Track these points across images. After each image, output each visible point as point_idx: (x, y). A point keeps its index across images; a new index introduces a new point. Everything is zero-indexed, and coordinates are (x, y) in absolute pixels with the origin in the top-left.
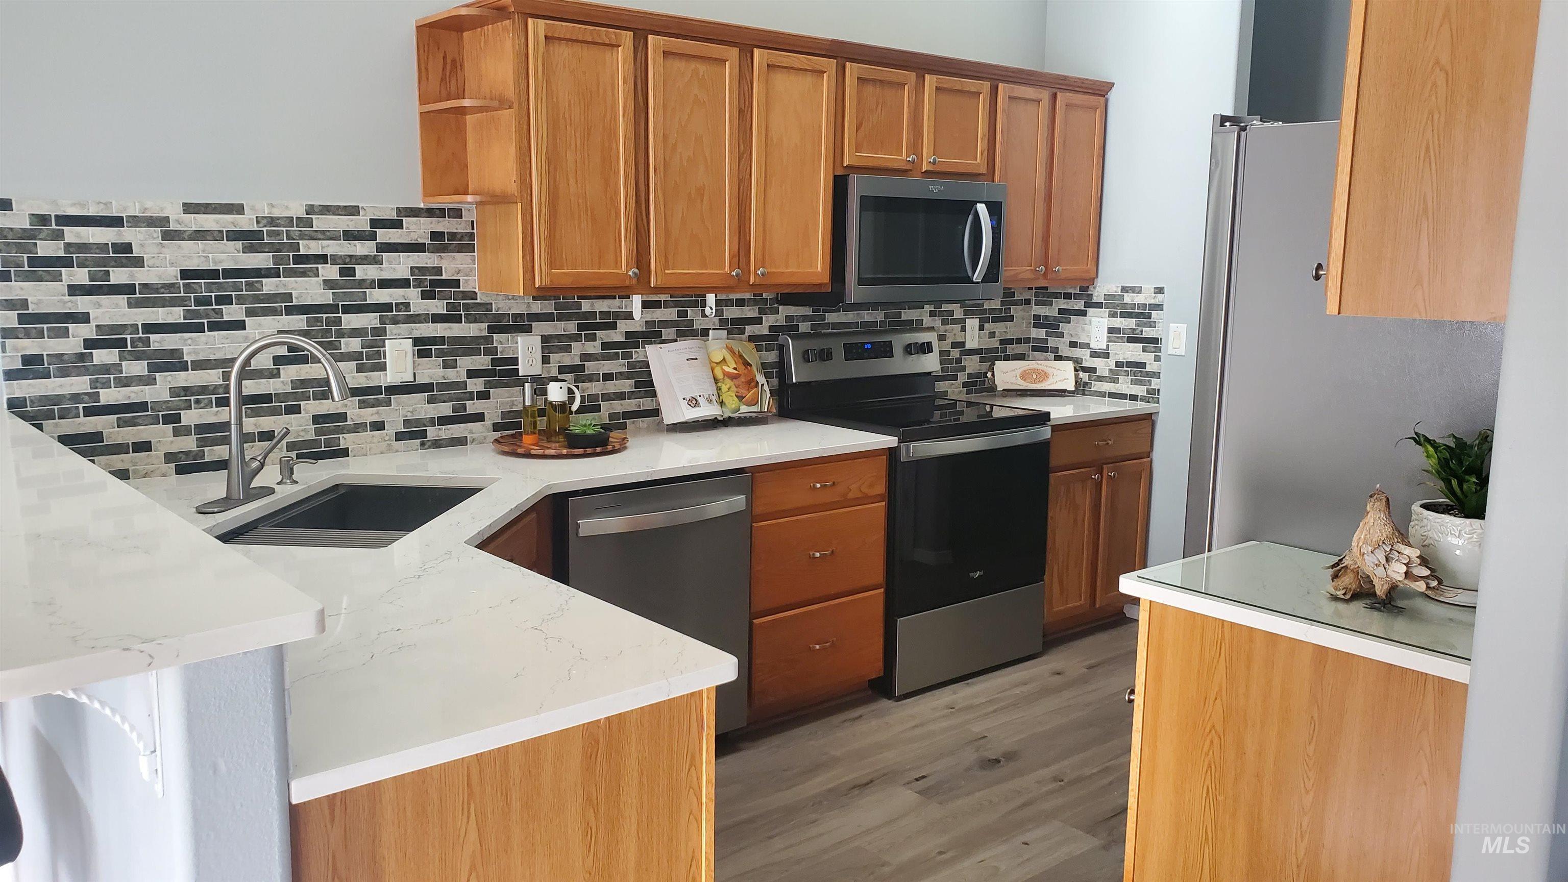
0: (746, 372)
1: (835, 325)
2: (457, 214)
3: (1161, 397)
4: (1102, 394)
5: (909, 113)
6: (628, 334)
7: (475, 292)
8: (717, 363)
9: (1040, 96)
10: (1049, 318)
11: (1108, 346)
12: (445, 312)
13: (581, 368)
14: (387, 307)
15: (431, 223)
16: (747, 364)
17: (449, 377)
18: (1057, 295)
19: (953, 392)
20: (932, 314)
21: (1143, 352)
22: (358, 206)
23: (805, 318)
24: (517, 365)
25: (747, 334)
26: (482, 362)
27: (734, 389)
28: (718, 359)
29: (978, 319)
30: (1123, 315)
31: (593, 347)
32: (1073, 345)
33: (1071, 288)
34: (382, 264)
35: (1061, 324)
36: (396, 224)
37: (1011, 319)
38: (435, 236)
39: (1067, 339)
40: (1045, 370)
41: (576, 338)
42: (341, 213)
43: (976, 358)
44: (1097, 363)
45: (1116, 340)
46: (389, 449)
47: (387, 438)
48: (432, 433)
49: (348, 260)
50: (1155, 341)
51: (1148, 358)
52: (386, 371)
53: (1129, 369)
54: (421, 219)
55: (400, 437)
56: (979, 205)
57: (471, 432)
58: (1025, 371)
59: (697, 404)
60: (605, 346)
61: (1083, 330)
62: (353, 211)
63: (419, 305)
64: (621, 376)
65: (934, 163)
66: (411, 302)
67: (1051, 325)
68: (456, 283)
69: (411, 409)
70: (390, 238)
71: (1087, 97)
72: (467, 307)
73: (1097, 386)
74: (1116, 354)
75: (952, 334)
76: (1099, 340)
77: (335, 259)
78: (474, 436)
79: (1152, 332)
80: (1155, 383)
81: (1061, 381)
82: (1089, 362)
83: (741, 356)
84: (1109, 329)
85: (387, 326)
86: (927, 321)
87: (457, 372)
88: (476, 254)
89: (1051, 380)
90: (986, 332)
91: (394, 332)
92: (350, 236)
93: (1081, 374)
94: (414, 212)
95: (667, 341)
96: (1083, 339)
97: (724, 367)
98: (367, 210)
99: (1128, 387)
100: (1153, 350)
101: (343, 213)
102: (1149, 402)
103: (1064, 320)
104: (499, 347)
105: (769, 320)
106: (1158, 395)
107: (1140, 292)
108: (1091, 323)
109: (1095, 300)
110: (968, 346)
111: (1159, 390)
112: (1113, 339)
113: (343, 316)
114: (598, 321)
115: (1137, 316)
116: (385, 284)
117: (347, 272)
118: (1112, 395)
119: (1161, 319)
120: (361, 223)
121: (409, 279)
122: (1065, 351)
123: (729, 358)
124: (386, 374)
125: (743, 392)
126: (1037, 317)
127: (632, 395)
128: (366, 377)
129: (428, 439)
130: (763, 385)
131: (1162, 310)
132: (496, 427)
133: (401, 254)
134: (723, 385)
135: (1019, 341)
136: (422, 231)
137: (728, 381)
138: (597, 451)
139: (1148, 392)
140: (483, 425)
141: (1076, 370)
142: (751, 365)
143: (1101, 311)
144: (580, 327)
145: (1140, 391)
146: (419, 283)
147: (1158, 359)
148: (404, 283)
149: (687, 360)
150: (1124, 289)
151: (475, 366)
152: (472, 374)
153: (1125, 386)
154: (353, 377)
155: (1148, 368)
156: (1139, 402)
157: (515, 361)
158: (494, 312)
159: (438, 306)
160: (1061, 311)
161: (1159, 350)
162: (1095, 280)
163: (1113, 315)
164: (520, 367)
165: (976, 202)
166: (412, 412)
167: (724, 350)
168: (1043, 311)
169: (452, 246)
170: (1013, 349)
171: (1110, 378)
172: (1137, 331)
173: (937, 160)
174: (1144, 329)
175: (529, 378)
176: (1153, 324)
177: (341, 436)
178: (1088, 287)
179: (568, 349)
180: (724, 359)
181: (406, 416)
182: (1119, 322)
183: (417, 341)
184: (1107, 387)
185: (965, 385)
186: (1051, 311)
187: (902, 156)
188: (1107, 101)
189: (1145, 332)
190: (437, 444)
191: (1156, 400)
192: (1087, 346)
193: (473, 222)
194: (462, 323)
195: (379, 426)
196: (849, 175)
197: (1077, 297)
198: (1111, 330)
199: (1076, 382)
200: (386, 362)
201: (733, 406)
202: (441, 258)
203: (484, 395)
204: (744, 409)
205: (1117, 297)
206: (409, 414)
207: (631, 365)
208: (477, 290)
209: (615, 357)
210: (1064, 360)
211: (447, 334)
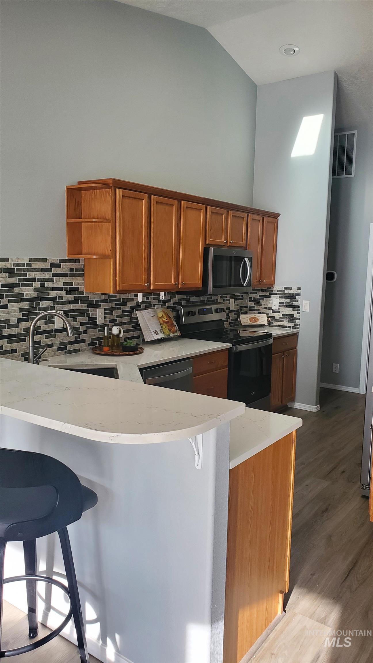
0: (170, 320)
1: (193, 302)
2: (78, 261)
3: (300, 327)
4: (277, 326)
5: (225, 224)
6: (131, 307)
7: (83, 292)
8: (160, 317)
9: (260, 219)
10: (256, 299)
11: (279, 309)
12: (74, 300)
13: (116, 320)
14: (54, 298)
15: (70, 265)
16: (170, 318)
17: (75, 325)
18: (259, 290)
19: (227, 326)
20: (221, 297)
21: (293, 310)
22: (46, 259)
23: (184, 300)
24: (96, 320)
25: (167, 306)
26: (85, 319)
27: (167, 327)
28: (161, 316)
29: (234, 299)
30: (285, 298)
31: (120, 313)
32: (265, 308)
33: (264, 287)
34: (54, 281)
35: (260, 301)
36: (59, 266)
37: (242, 299)
38: (71, 270)
39: (263, 306)
40: (257, 318)
41: (114, 309)
42: (41, 261)
43: (233, 313)
44: (275, 315)
45: (283, 306)
46: (55, 355)
47: (54, 350)
48: (69, 347)
49: (43, 280)
50: (298, 307)
51: (295, 313)
52: (54, 323)
53: (288, 317)
54: (67, 263)
55: (58, 349)
56: (246, 258)
57: (81, 347)
58: (250, 318)
59: (157, 334)
60: (124, 312)
61: (269, 302)
62: (44, 260)
63: (66, 298)
64: (129, 323)
65: (232, 243)
66: (63, 296)
67: (257, 301)
68: (77, 289)
69: (62, 338)
70: (57, 271)
71: (272, 219)
72: (81, 298)
73: (275, 323)
74: (282, 311)
75: (226, 305)
76: (276, 307)
77: (38, 280)
78: (82, 348)
79: (296, 304)
80: (298, 322)
81: (263, 321)
82: (272, 314)
83: (168, 315)
84: (279, 302)
85: (55, 306)
86: (220, 300)
87: (77, 323)
88: (84, 277)
89: (259, 321)
90: (236, 303)
91: (57, 308)
92: (44, 270)
93: (270, 319)
94: (64, 261)
95: (143, 309)
96: (269, 306)
97: (163, 319)
98: (49, 260)
99: (287, 323)
100: (297, 310)
101: (42, 261)
102: (295, 329)
103: (261, 299)
104: (91, 313)
105: (173, 301)
106: (299, 326)
107: (291, 289)
108: (272, 300)
109: (274, 292)
110: (231, 309)
111: (299, 324)
112: (281, 306)
113: (41, 302)
114: (122, 302)
115: (290, 298)
116: (55, 289)
117: (42, 285)
118: (281, 326)
119: (300, 299)
120: (46, 265)
121: (63, 287)
122: (263, 311)
123: (164, 315)
124: (54, 325)
125: (170, 328)
126: (250, 298)
127: (132, 330)
128: (48, 326)
129: (67, 350)
130: (176, 325)
131: (300, 296)
132: (89, 345)
133: (60, 277)
134: (163, 326)
135: (245, 307)
136: (67, 268)
137: (165, 324)
138: (135, 353)
139: (295, 325)
140: (85, 344)
141: (267, 318)
142: (171, 318)
143: (276, 296)
144: (116, 305)
145: (292, 324)
146: (66, 289)
147: (298, 313)
148: (60, 289)
149: (152, 316)
150: (285, 288)
151: (83, 321)
152: (82, 324)
153: (286, 323)
154: (44, 326)
155: (295, 317)
156: (292, 329)
157: (95, 318)
158: (89, 300)
159: (71, 298)
160: (260, 296)
161: (299, 310)
162: (274, 285)
163: (281, 297)
164: (97, 321)
165: (245, 257)
166: (62, 340)
167: (162, 312)
168: (253, 296)
169: (77, 274)
170: (243, 310)
171: (280, 320)
172: (291, 303)
173: (233, 242)
174: (293, 302)
175: (100, 325)
176: (296, 301)
177: (39, 350)
178: (271, 287)
179: (112, 313)
180: (163, 316)
181: (61, 341)
182: (283, 300)
183: (65, 312)
184: (279, 323)
185: (230, 323)
186: (257, 296)
187: (222, 240)
188: (278, 220)
189: (294, 303)
190: (70, 352)
191: (298, 328)
192: (271, 309)
193: (83, 264)
194: (79, 304)
195: (51, 346)
196: (209, 248)
197: (266, 291)
198: (280, 303)
199: (268, 322)
200: (54, 320)
201: (168, 334)
202: (73, 279)
203: (85, 332)
204: (172, 335)
205: (282, 291)
206: (61, 340)
207: (131, 319)
208: (84, 291)
209: (126, 316)
210: (262, 314)
211: (74, 309)
